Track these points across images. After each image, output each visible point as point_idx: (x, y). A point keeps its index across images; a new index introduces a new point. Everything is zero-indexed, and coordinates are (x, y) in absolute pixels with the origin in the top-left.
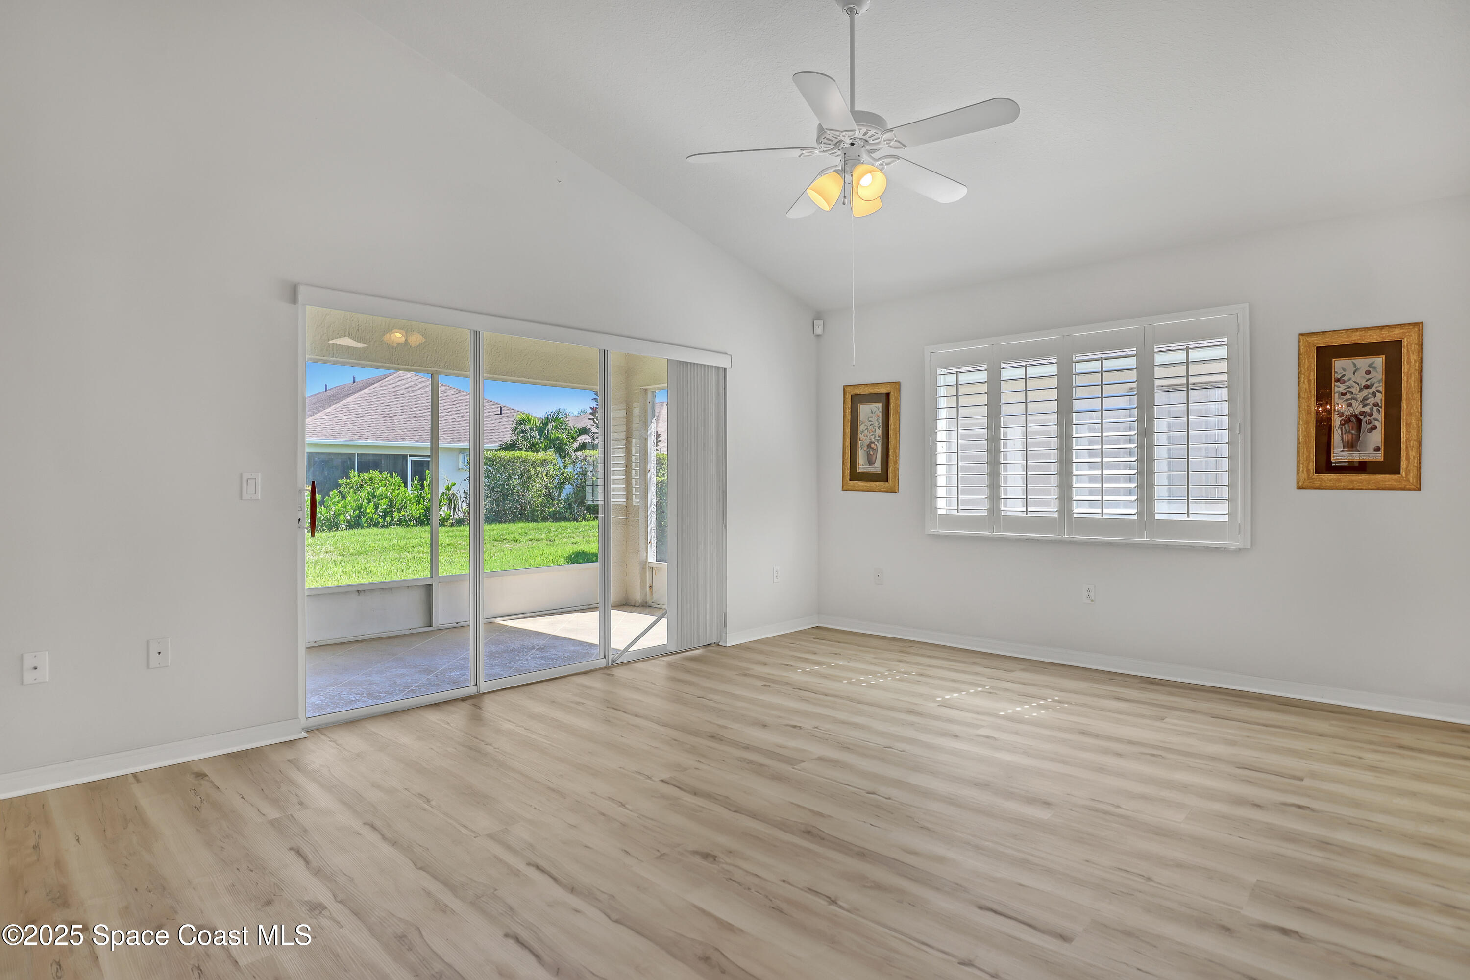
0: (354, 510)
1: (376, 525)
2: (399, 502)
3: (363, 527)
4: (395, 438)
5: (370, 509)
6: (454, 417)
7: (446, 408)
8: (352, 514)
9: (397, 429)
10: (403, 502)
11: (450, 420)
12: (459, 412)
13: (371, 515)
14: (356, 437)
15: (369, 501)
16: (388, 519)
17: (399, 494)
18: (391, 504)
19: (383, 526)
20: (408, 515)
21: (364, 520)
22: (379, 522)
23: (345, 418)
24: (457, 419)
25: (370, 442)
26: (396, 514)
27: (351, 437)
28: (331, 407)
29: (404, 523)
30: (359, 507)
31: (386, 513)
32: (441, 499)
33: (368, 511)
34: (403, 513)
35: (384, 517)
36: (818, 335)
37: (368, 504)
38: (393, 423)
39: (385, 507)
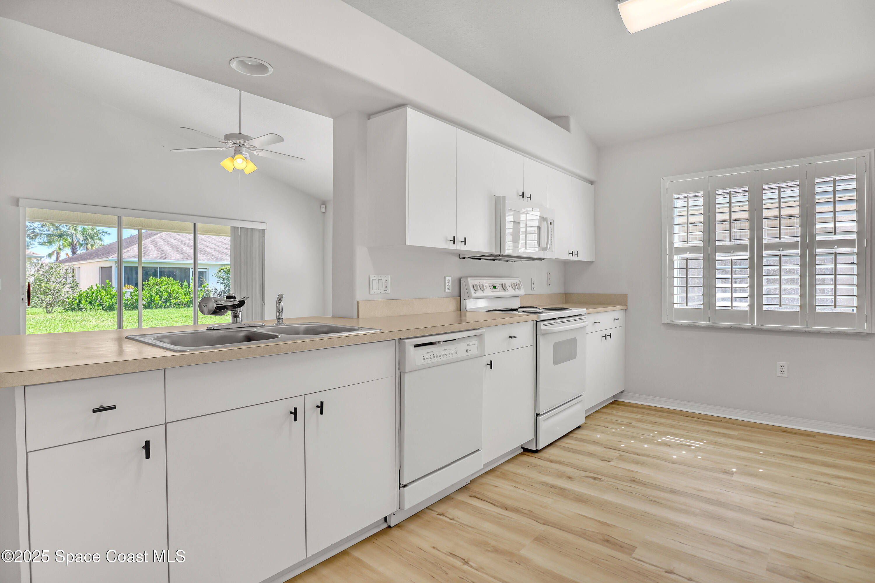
0: (147, 299)
1: (161, 307)
2: (174, 294)
3: (152, 308)
4: (182, 258)
5: (157, 298)
6: (220, 246)
7: (216, 241)
8: (146, 301)
9: (184, 253)
10: (177, 295)
11: (217, 248)
12: (223, 243)
13: (157, 301)
14: (158, 258)
15: (157, 293)
16: (168, 304)
17: (174, 289)
18: (170, 295)
19: (165, 307)
20: (180, 302)
21: (153, 304)
22: (162, 305)
23: (153, 247)
24: (221, 247)
25: (166, 261)
26: (172, 301)
27: (155, 258)
28: (145, 241)
29: (178, 306)
30: (151, 297)
31: (167, 300)
32: (200, 293)
33: (156, 299)
34: (177, 300)
35: (165, 302)
36: (324, 213)
37: (156, 295)
38: (182, 249)
39: (166, 297)
